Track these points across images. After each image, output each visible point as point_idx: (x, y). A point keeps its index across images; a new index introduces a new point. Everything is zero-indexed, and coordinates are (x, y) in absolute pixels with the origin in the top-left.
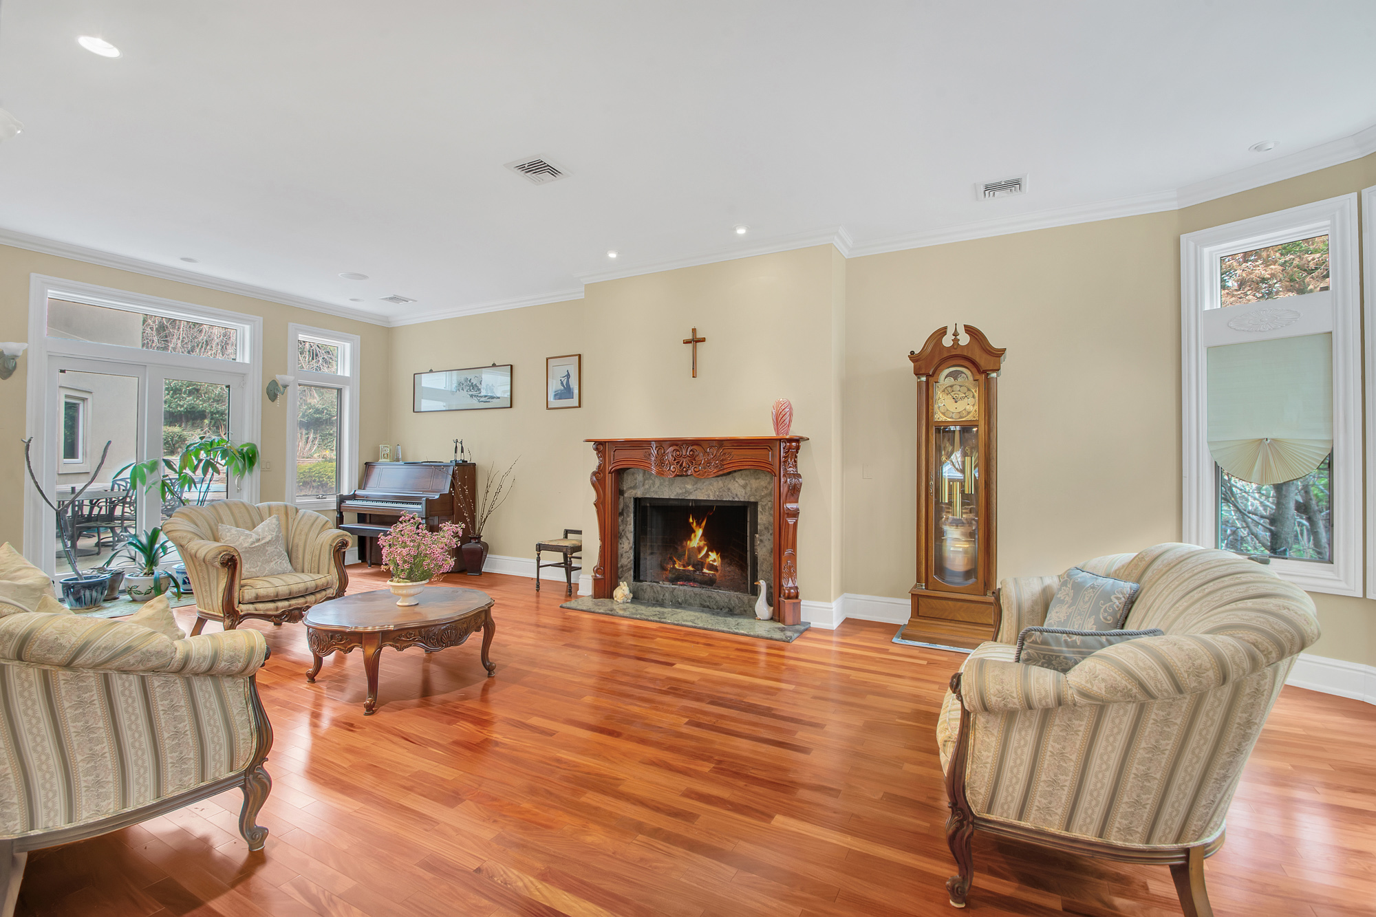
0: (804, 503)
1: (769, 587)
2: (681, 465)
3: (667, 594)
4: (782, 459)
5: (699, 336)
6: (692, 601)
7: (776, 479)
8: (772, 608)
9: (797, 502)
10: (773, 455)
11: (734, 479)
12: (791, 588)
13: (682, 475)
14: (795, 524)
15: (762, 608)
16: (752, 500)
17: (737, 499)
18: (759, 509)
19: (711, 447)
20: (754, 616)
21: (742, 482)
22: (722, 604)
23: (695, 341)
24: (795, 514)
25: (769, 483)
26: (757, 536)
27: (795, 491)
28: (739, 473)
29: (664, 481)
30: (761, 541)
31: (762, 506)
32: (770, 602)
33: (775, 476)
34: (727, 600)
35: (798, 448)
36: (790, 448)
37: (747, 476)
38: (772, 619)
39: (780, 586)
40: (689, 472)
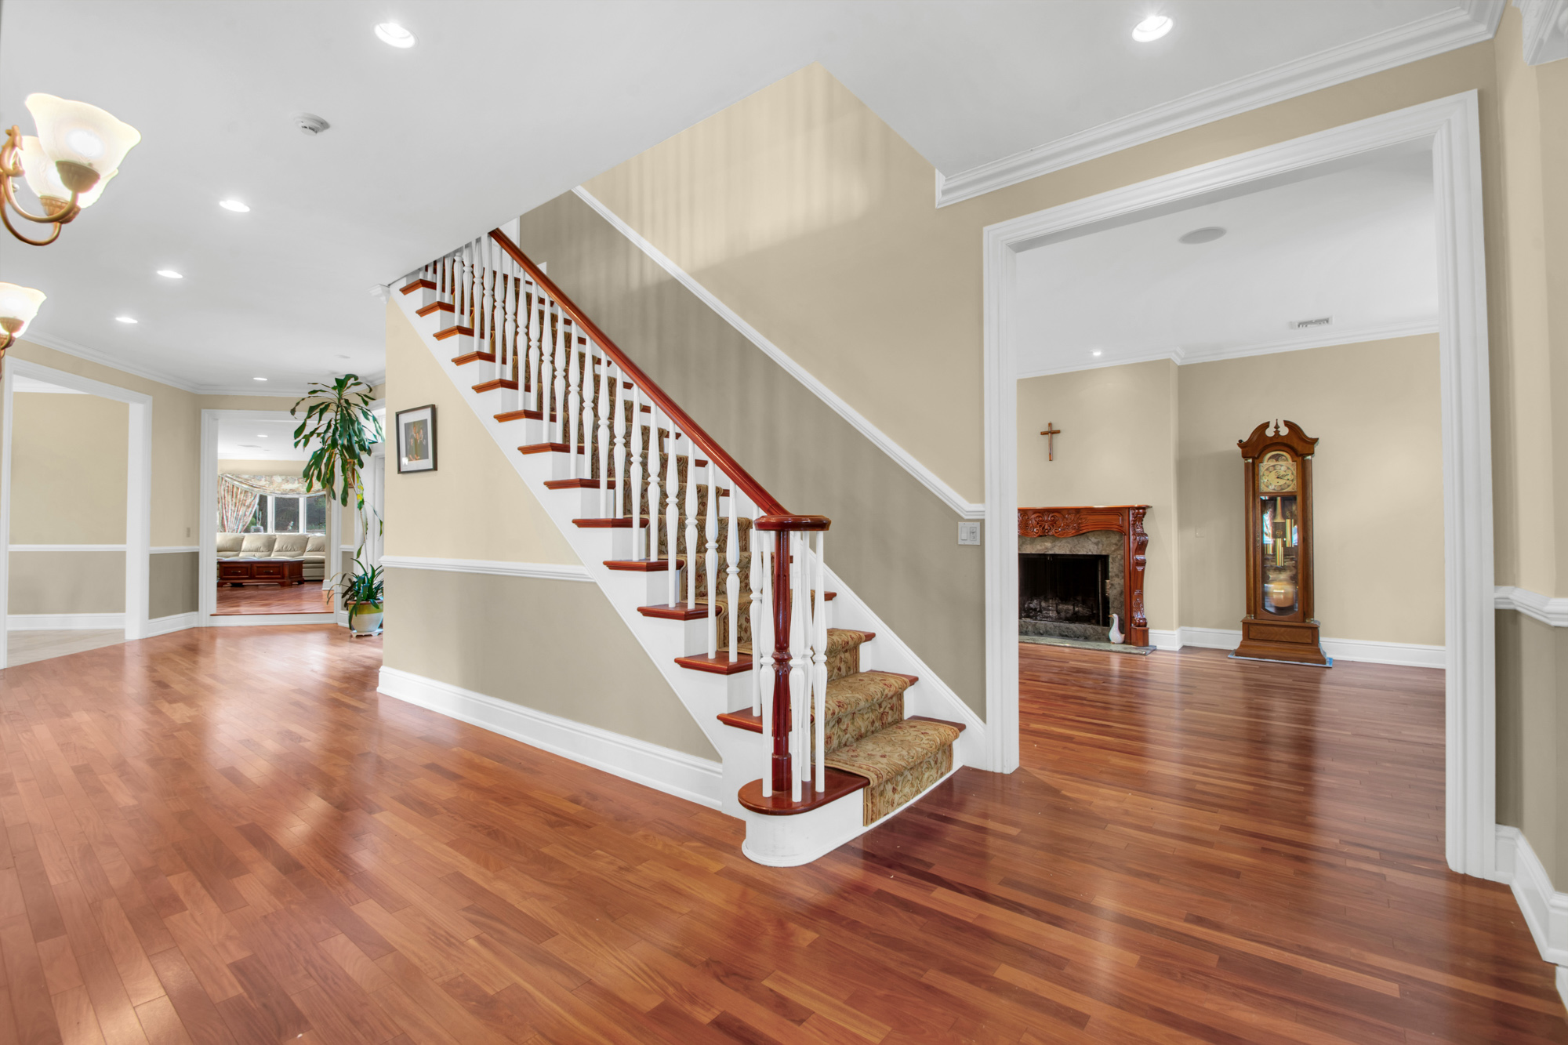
0: (1150, 555)
1: (1120, 620)
2: (1044, 528)
3: (1030, 627)
4: (1131, 523)
5: (1055, 428)
6: (1052, 632)
7: (1126, 537)
8: (1123, 635)
9: (1144, 554)
10: (1123, 520)
11: (1088, 538)
12: (1140, 619)
13: (1043, 535)
14: (1143, 570)
15: (1115, 634)
16: (1104, 553)
17: (1090, 553)
18: (1110, 560)
19: (1069, 514)
20: (1108, 640)
21: (1094, 540)
22: (1079, 633)
23: (1051, 432)
24: (1143, 563)
25: (1119, 541)
26: (1108, 581)
27: (1142, 547)
28: (1092, 533)
29: (1026, 540)
30: (1112, 585)
31: (1113, 558)
32: (1122, 629)
33: (1125, 535)
34: (1082, 630)
35: (1144, 514)
36: (1138, 513)
37: (1099, 535)
38: (1124, 642)
39: (1132, 618)
40: (1051, 533)
